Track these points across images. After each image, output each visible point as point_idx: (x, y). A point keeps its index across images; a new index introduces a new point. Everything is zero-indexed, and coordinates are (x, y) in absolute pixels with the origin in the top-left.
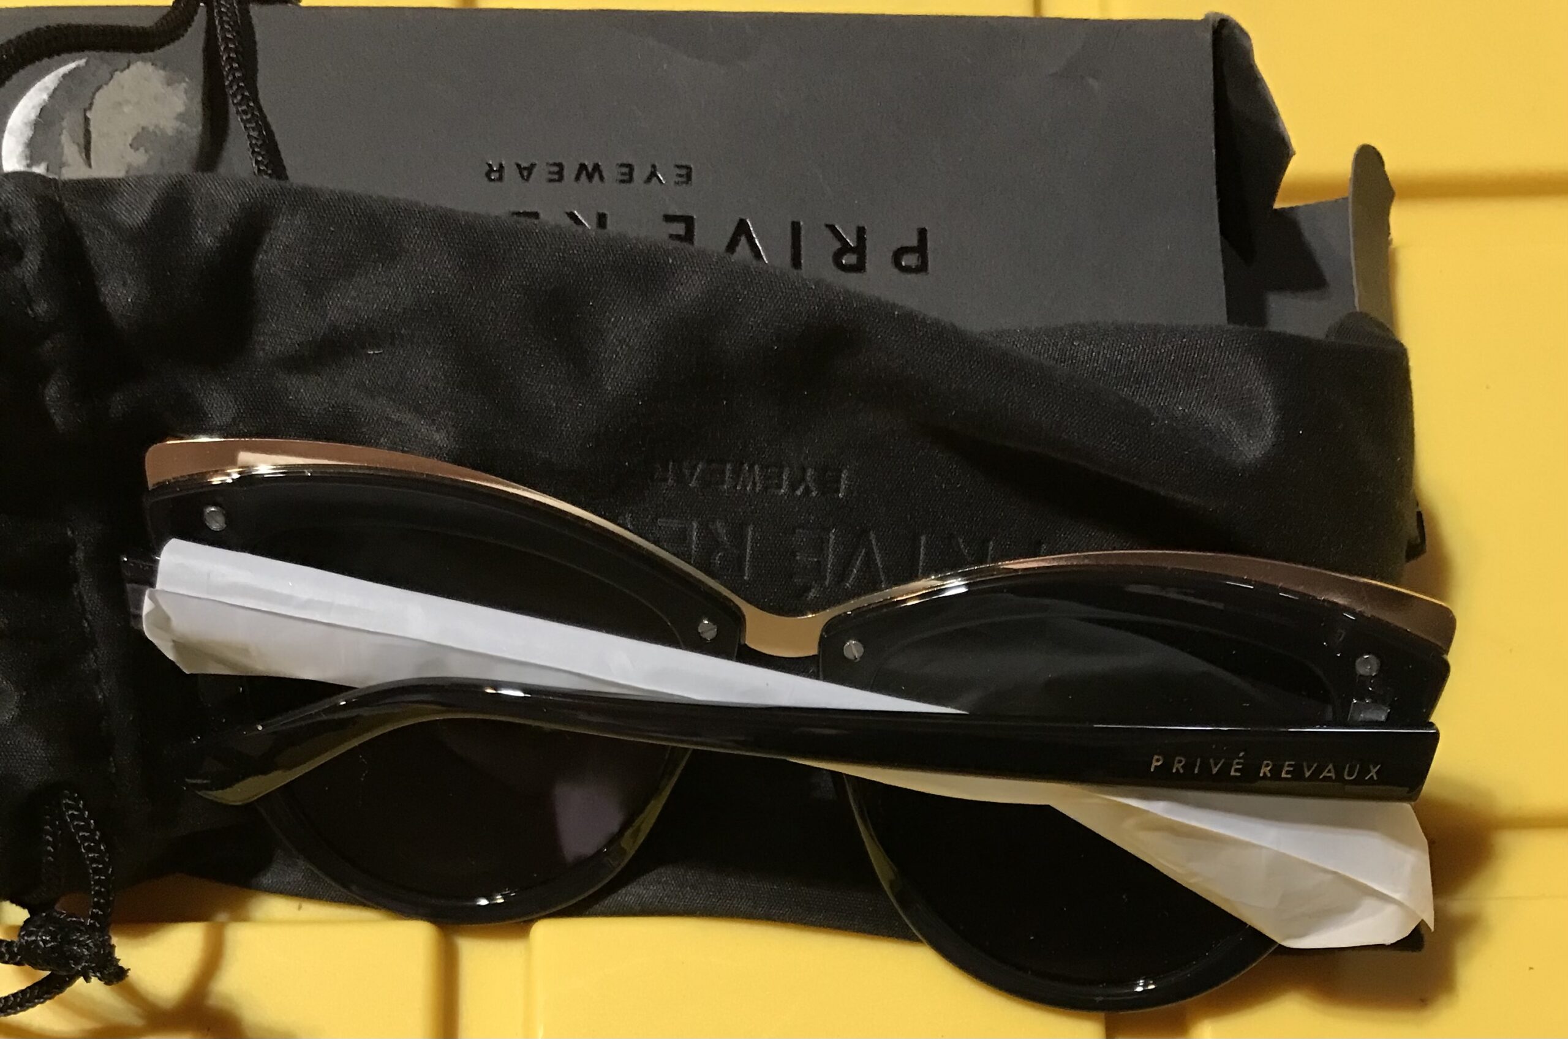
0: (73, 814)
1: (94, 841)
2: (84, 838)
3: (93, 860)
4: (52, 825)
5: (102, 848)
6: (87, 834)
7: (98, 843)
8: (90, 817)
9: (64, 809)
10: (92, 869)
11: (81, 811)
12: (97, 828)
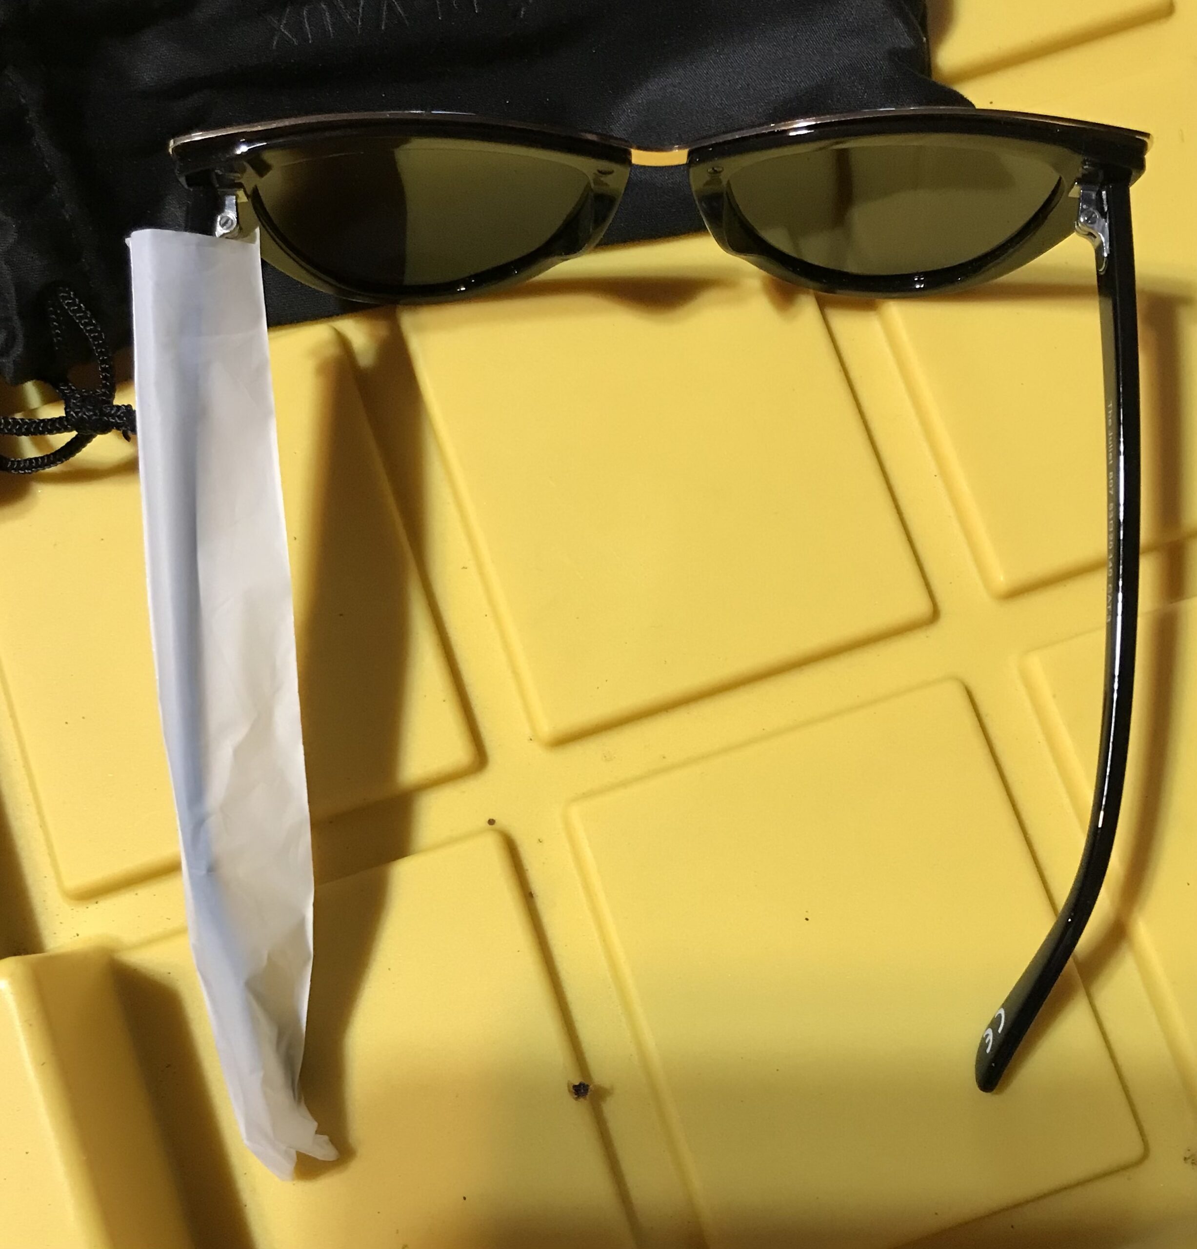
0: (68, 302)
1: (87, 317)
2: (81, 318)
3: (90, 331)
4: (56, 314)
5: (94, 322)
6: (81, 314)
7: (90, 319)
8: (80, 302)
9: (61, 301)
10: (92, 337)
11: (73, 299)
12: (87, 309)
